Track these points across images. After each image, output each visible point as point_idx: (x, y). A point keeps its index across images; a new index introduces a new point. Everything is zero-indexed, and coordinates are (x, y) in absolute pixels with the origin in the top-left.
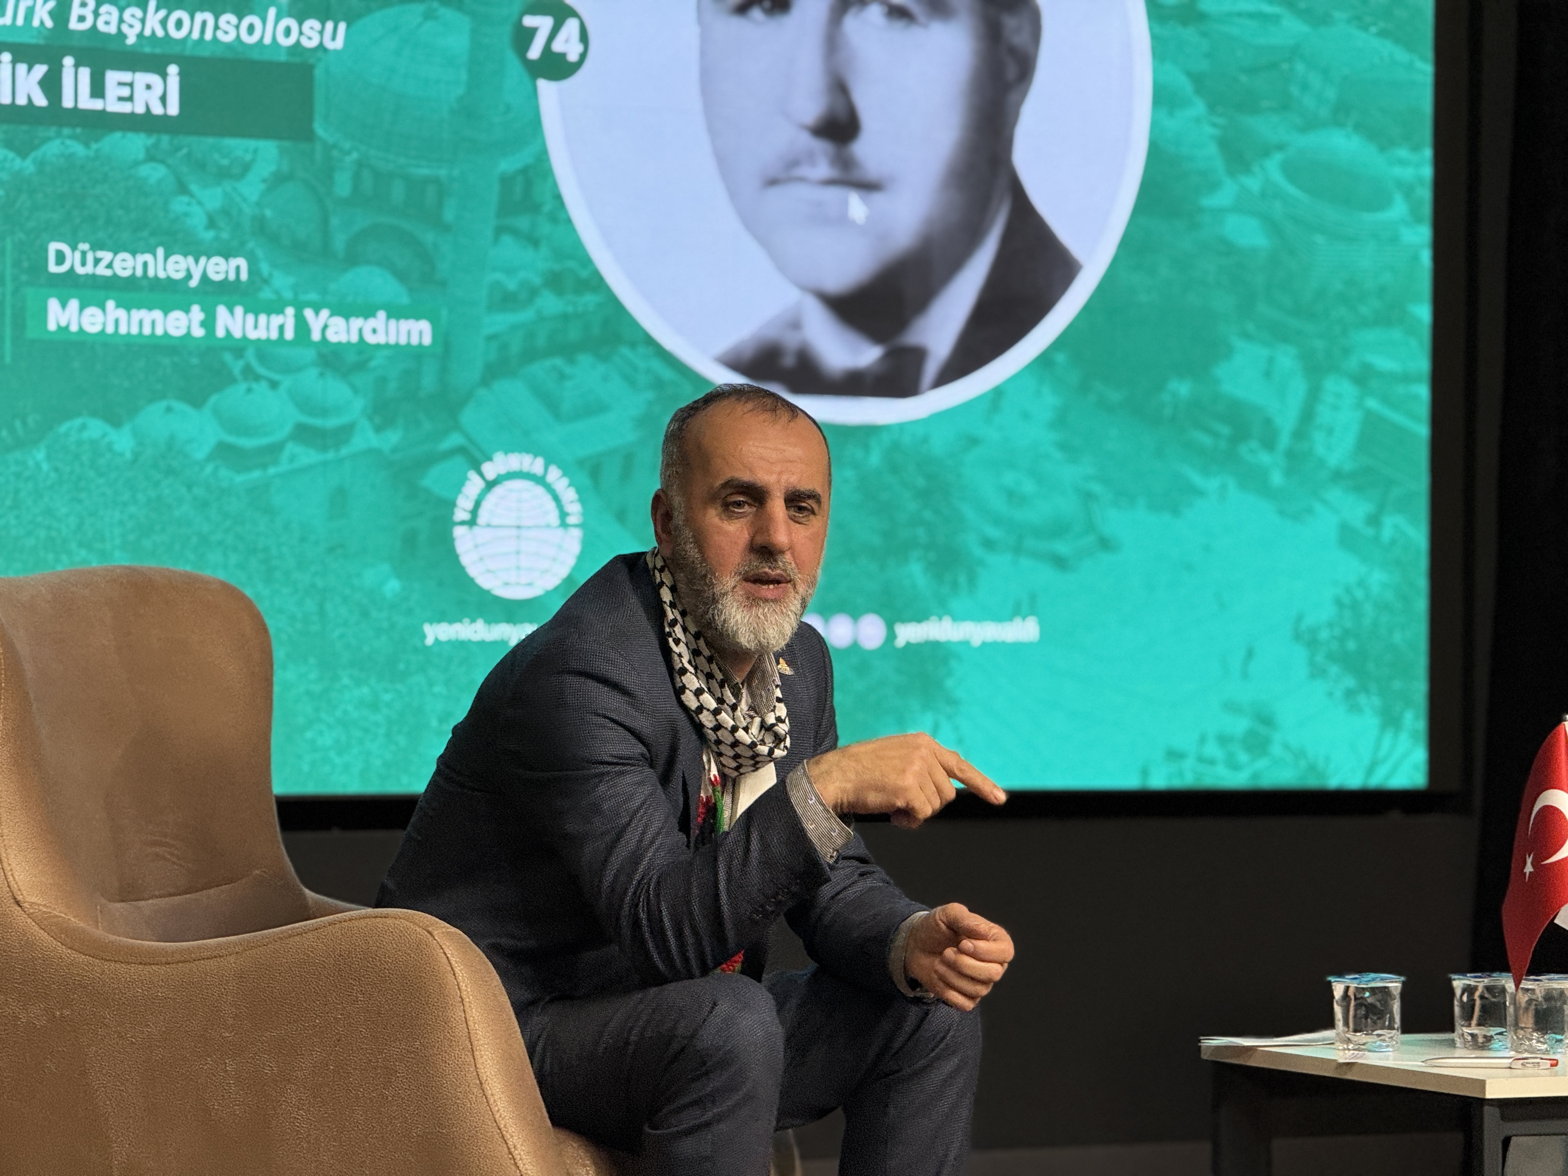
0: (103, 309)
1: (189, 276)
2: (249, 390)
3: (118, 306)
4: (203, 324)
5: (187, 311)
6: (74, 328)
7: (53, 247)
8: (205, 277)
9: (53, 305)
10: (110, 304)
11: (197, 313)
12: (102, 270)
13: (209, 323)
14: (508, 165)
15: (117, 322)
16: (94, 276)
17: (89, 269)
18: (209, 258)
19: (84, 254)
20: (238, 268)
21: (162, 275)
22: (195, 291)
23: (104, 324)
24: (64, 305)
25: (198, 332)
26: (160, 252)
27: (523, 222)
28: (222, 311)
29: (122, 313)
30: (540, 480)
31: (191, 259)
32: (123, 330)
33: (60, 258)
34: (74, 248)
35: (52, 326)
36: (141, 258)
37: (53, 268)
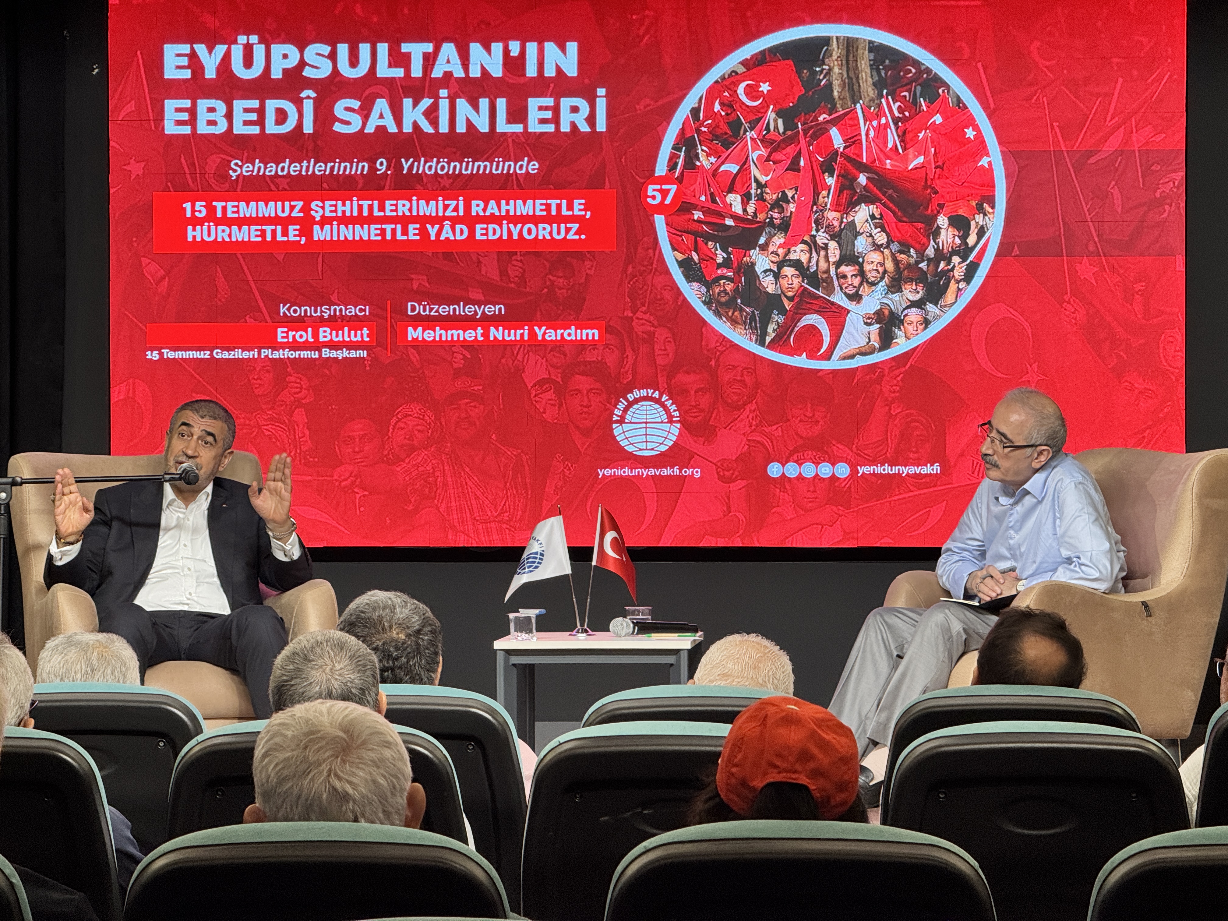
16: (429, 316)
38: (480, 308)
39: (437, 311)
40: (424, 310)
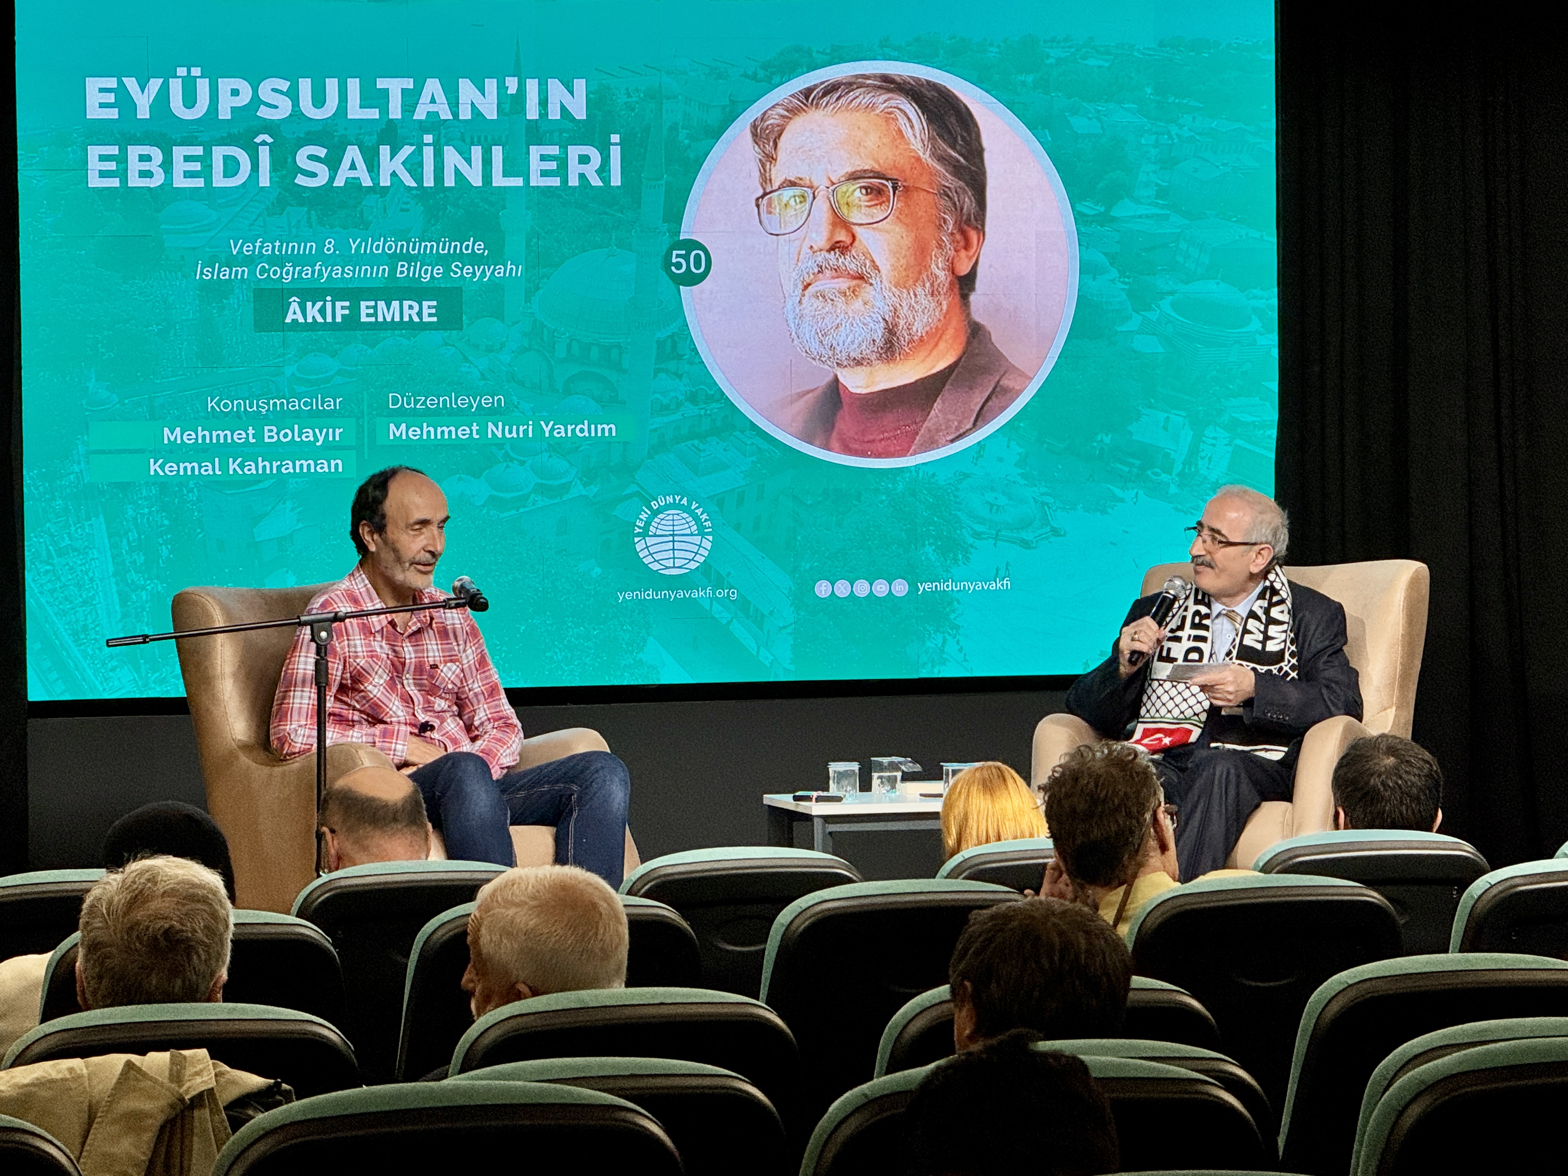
0: (421, 427)
1: (471, 406)
2: (507, 467)
3: (429, 425)
4: (479, 432)
5: (470, 425)
6: (404, 438)
7: (391, 395)
8: (480, 407)
9: (392, 426)
10: (425, 424)
11: (475, 427)
12: (419, 406)
13: (483, 431)
14: (661, 334)
16: (415, 409)
17: (412, 406)
18: (482, 396)
19: (409, 398)
20: (499, 401)
21: (454, 406)
22: (474, 414)
23: (421, 435)
24: (398, 426)
25: (476, 436)
26: (453, 394)
27: (672, 365)
28: (490, 425)
29: (431, 429)
31: (471, 397)
32: (432, 438)
33: (395, 401)
34: (403, 395)
35: (392, 437)
37: (391, 407)
38: (475, 399)
39: (424, 404)
40: (409, 403)
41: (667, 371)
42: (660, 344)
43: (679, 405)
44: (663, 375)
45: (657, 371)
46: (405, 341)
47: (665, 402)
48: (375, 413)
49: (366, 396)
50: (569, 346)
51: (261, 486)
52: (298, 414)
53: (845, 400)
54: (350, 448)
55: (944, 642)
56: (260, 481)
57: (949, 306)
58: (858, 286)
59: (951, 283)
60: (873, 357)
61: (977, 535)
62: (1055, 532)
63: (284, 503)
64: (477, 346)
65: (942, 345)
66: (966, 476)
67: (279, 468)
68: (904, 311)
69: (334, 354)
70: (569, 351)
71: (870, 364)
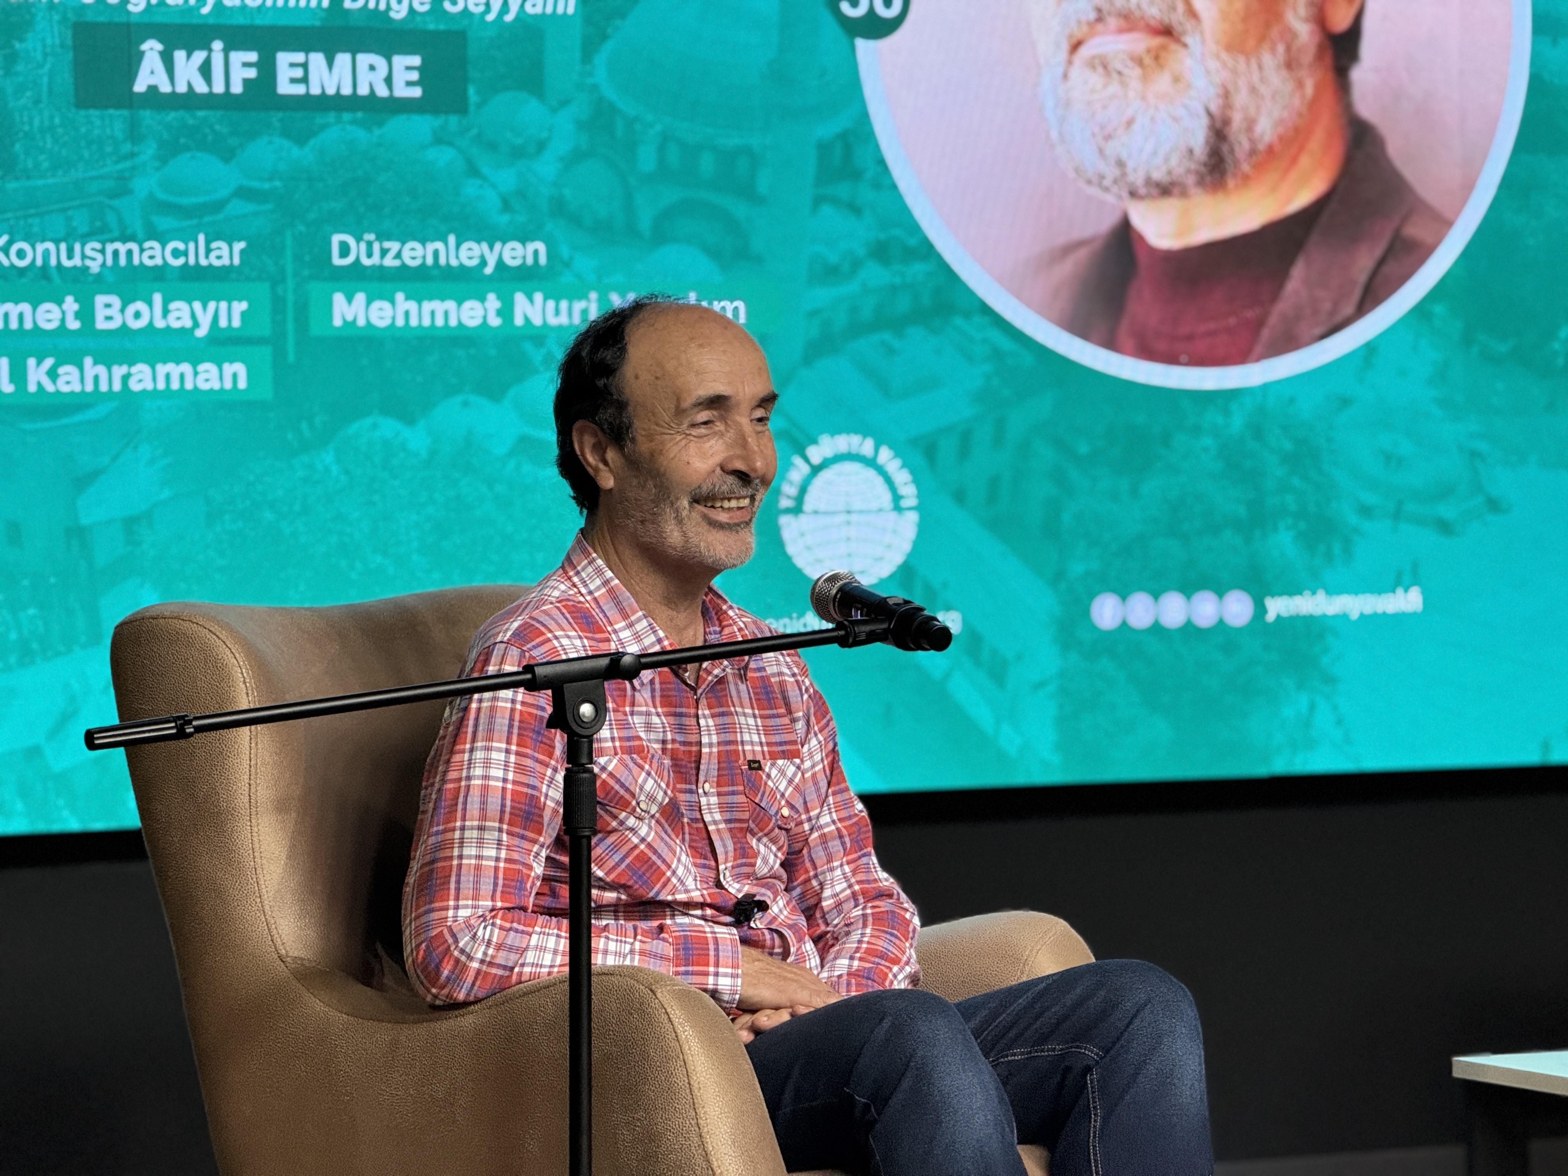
0: (393, 302)
1: (484, 263)
3: (407, 298)
4: (499, 313)
5: (482, 299)
6: (361, 322)
7: (336, 239)
8: (501, 264)
9: (339, 298)
10: (400, 296)
11: (493, 302)
12: (389, 262)
13: (506, 312)
14: (826, 130)
15: (407, 314)
16: (381, 267)
17: (376, 260)
18: (504, 243)
19: (370, 244)
20: (536, 252)
21: (454, 262)
22: (490, 278)
23: (394, 318)
24: (350, 299)
25: (495, 321)
26: (452, 239)
27: (843, 190)
28: (520, 298)
29: (412, 306)
30: (871, 463)
31: (485, 246)
32: (414, 322)
33: (345, 250)
34: (359, 240)
35: (337, 322)
36: (431, 247)
37: (337, 261)
38: (491, 248)
39: (398, 256)
40: (370, 255)
41: (835, 201)
42: (824, 148)
43: (856, 265)
44: (827, 210)
45: (818, 201)
46: (360, 134)
47: (833, 258)
48: (306, 273)
49: (289, 241)
50: (662, 149)
51: (90, 415)
52: (159, 274)
53: (1143, 259)
54: (261, 341)
55: (1312, 707)
56: (86, 406)
57: (1318, 88)
58: (1163, 48)
59: (1321, 49)
60: (1191, 180)
61: (1366, 511)
62: (1494, 505)
63: (135, 448)
64: (492, 146)
65: (1305, 161)
66: (1345, 402)
67: (126, 378)
68: (1241, 98)
69: (228, 155)
70: (661, 162)
71: (1184, 194)
